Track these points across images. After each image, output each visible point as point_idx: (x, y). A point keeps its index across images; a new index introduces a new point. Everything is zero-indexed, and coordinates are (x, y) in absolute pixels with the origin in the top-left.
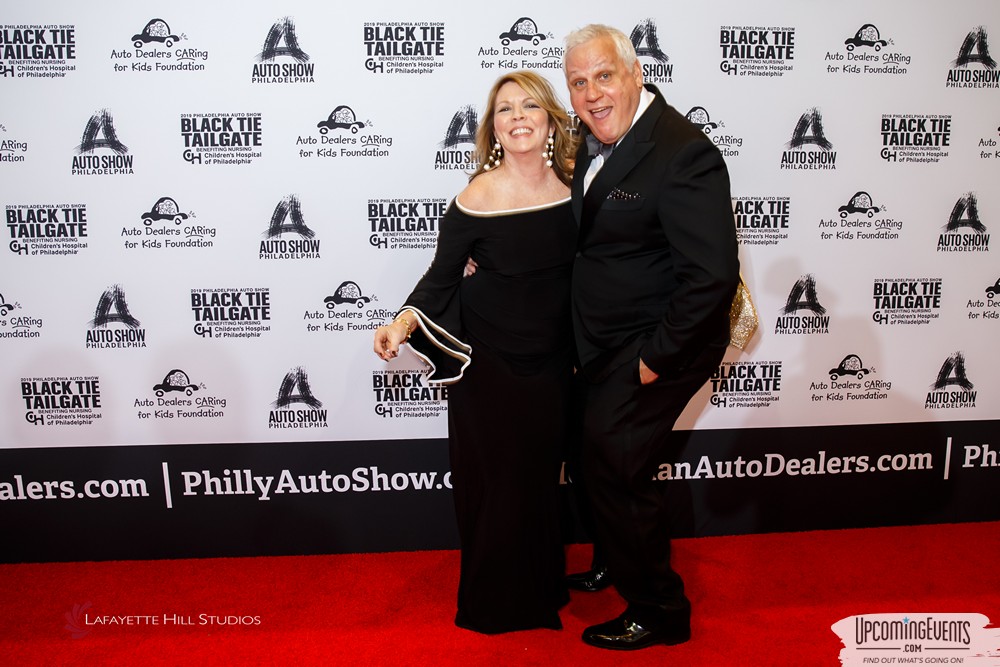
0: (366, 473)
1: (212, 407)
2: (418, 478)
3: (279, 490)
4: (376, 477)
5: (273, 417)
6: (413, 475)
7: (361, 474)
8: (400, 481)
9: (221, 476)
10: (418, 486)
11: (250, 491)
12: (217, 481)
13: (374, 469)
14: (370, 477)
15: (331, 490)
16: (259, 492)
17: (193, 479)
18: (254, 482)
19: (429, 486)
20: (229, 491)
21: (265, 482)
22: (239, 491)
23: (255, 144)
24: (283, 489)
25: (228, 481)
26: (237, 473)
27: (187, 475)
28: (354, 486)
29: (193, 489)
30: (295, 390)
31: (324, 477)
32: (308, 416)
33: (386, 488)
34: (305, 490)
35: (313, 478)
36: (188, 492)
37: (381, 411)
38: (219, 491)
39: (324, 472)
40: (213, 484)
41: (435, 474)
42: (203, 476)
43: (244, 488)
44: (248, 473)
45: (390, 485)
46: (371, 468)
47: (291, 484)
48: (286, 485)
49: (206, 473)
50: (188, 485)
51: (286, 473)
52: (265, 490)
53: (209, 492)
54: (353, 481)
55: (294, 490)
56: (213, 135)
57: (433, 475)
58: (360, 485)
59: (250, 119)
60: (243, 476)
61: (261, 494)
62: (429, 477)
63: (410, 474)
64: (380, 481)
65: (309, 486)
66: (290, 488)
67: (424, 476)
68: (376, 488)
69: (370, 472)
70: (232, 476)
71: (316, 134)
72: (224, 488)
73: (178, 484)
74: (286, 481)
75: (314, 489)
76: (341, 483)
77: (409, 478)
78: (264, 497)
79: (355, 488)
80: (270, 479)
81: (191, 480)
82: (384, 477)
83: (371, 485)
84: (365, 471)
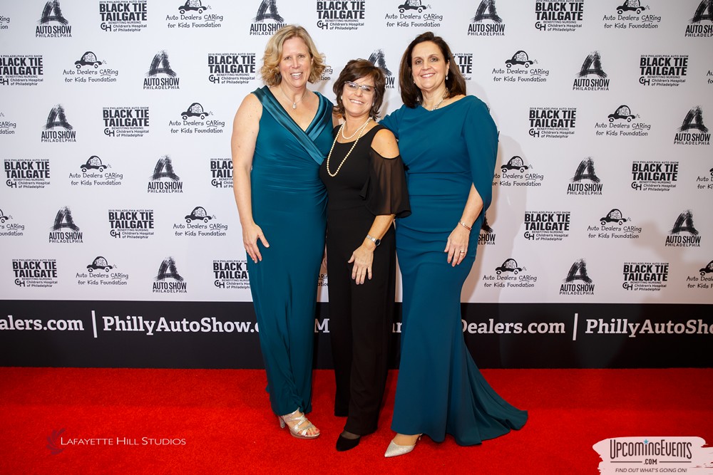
0: (209, 321)
1: (120, 279)
2: (240, 325)
3: (159, 330)
4: (215, 324)
5: (155, 286)
6: (237, 323)
7: (206, 321)
8: (229, 327)
9: (125, 320)
10: (240, 330)
11: (142, 329)
12: (123, 322)
13: (214, 319)
14: (211, 323)
15: (188, 330)
16: (147, 331)
17: (109, 321)
18: (144, 324)
19: (246, 330)
20: (130, 329)
21: (150, 324)
22: (136, 329)
23: (145, 125)
24: (161, 328)
25: (129, 322)
26: (134, 318)
27: (106, 318)
28: (202, 328)
29: (109, 327)
30: (168, 270)
31: (185, 322)
32: (176, 286)
33: (221, 330)
34: (174, 330)
35: (178, 323)
36: (106, 329)
37: (218, 284)
38: (124, 329)
39: (185, 319)
40: (121, 324)
42: (115, 319)
43: (139, 327)
44: (141, 318)
45: (223, 329)
46: (212, 318)
47: (166, 326)
48: (163, 327)
49: (117, 318)
50: (107, 324)
51: (162, 319)
52: (150, 329)
53: (118, 329)
54: (201, 326)
55: (167, 330)
56: (121, 120)
57: (249, 323)
58: (206, 328)
59: (142, 111)
60: (138, 320)
61: (148, 331)
62: (246, 325)
63: (235, 323)
64: (218, 326)
65: (176, 327)
66: (165, 328)
67: (243, 324)
68: (215, 330)
69: (212, 320)
70: (132, 320)
71: (180, 119)
72: (127, 327)
73: (100, 324)
74: (162, 324)
75: (179, 329)
76: (195, 327)
77: (235, 325)
78: (150, 333)
79: (203, 330)
80: (153, 323)
81: (108, 322)
82: (220, 323)
83: (212, 329)
84: (209, 320)
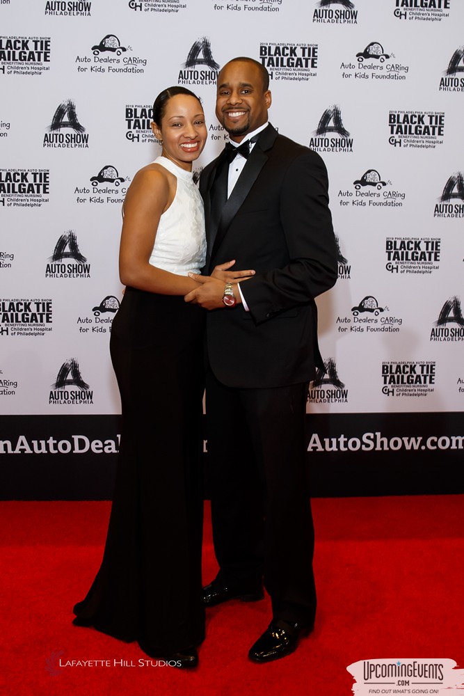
0: (372, 437)
2: (409, 441)
3: (310, 449)
4: (379, 440)
6: (406, 439)
7: (368, 438)
8: (396, 444)
10: (408, 447)
13: (378, 434)
14: (375, 440)
15: (347, 449)
19: (416, 447)
24: (312, 448)
28: (363, 446)
31: (342, 439)
33: (386, 448)
34: (328, 449)
35: (334, 440)
39: (342, 436)
41: (421, 438)
45: (389, 446)
46: (376, 433)
47: (319, 444)
48: (315, 445)
51: (315, 436)
54: (362, 443)
55: (320, 449)
57: (420, 439)
58: (368, 446)
62: (417, 441)
63: (403, 438)
64: (382, 443)
65: (331, 446)
66: (317, 448)
67: (413, 440)
68: (378, 448)
69: (375, 436)
74: (315, 442)
75: (335, 448)
76: (354, 444)
77: (403, 441)
79: (364, 448)
82: (385, 440)
83: (375, 446)
84: (372, 435)
